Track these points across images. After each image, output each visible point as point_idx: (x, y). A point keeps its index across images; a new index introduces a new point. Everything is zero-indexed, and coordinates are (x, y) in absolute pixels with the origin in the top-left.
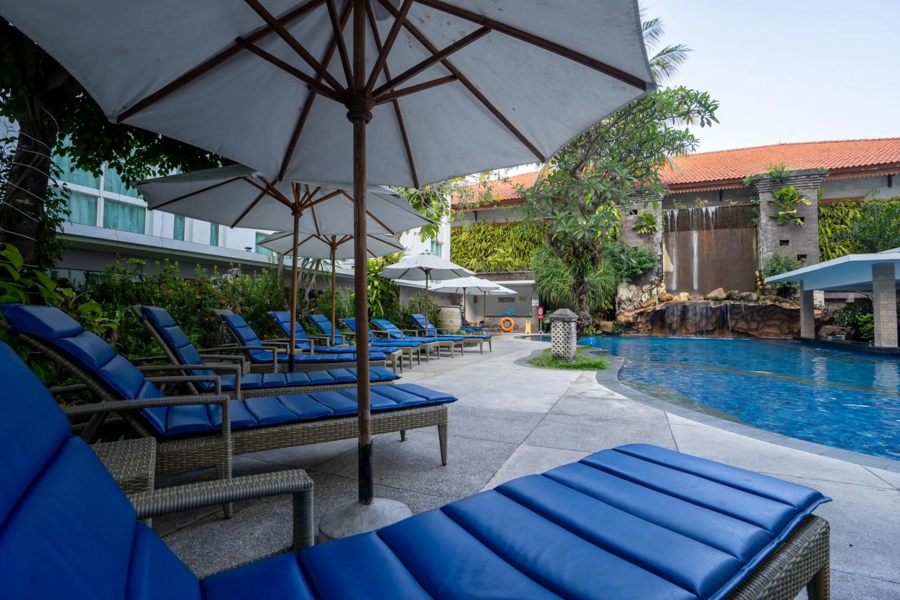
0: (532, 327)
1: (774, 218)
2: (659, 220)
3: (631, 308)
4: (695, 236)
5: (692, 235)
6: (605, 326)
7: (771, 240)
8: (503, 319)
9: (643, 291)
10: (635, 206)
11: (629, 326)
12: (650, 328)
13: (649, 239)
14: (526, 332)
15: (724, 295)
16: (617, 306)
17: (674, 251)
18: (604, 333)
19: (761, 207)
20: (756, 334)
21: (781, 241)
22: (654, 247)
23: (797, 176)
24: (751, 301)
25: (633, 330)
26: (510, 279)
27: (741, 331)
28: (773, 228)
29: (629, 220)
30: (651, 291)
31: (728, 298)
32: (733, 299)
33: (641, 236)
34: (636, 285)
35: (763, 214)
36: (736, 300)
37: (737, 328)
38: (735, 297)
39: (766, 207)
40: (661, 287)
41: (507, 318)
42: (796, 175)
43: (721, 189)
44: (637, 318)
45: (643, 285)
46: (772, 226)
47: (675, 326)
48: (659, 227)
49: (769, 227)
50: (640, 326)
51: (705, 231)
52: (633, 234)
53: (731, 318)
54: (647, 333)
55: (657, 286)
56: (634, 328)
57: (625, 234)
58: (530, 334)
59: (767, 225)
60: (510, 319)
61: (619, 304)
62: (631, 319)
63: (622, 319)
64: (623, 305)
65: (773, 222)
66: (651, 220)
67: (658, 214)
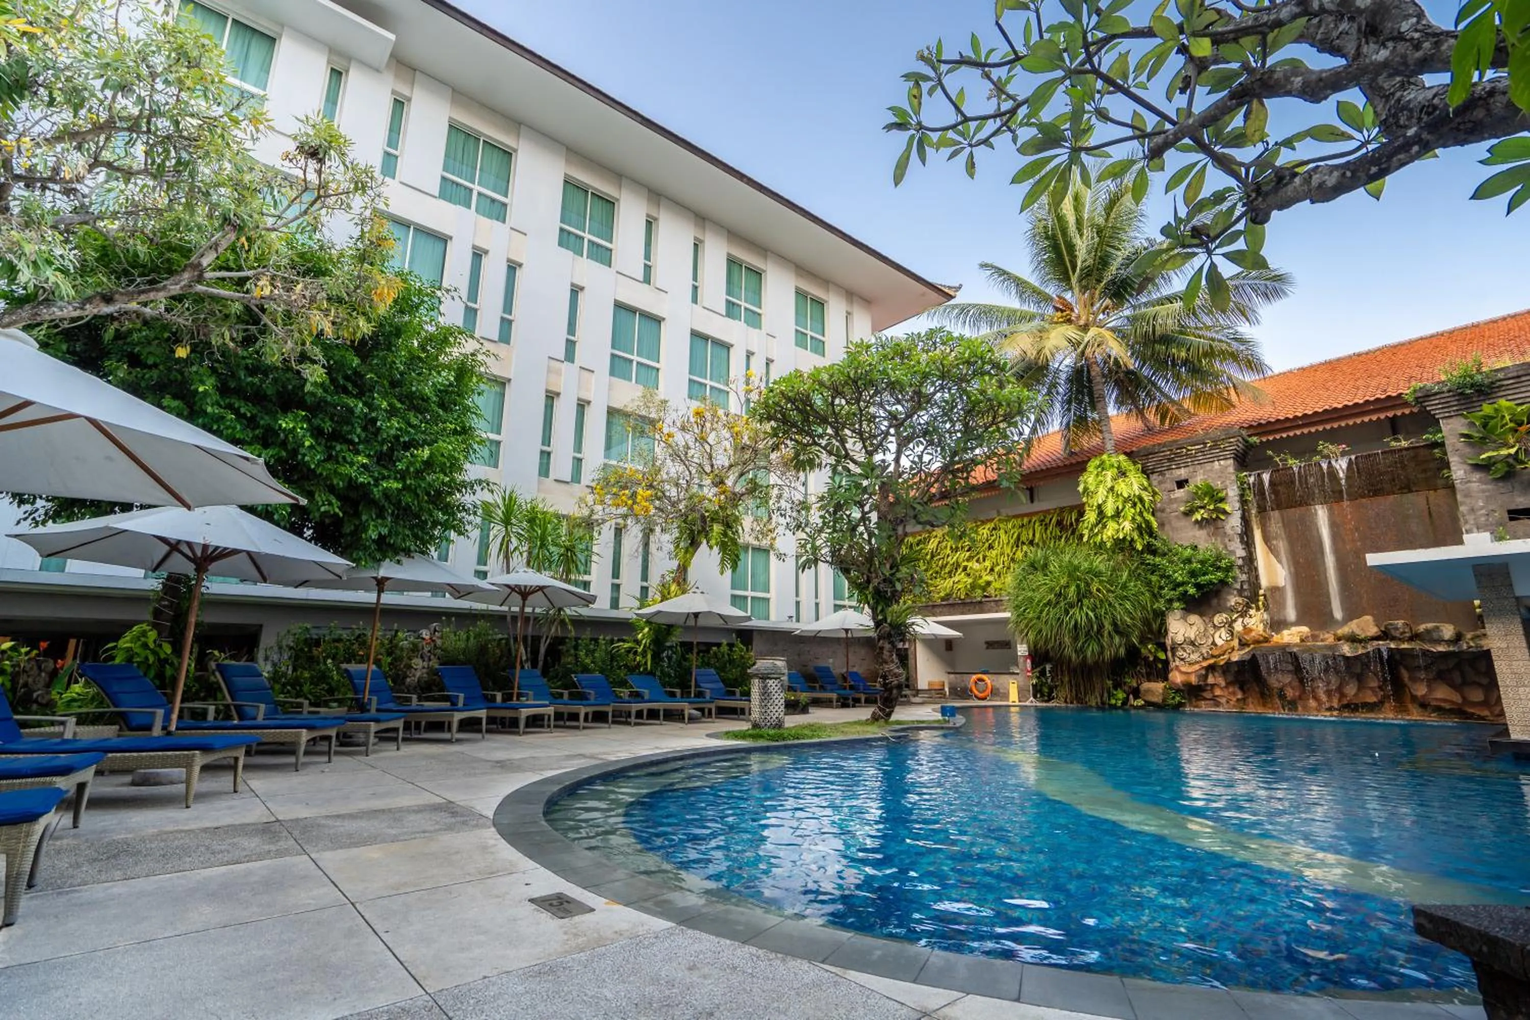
0: (1020, 691)
1: (1483, 467)
2: (1233, 492)
3: (1195, 657)
4: (1322, 515)
5: (1316, 514)
6: (1148, 691)
7: (1483, 512)
8: (974, 677)
9: (1215, 626)
10: (1182, 473)
11: (1194, 692)
12: (1240, 696)
13: (1217, 528)
14: (1011, 699)
15: (1373, 631)
16: (1169, 654)
17: (1282, 545)
18: (1149, 704)
19: (1449, 449)
20: (1486, 713)
21: (1510, 512)
22: (1229, 544)
23: (1519, 377)
24: (1440, 641)
25: (1205, 699)
26: (982, 611)
27: (1447, 706)
28: (1484, 487)
29: (1176, 499)
30: (1230, 624)
31: (1385, 635)
32: (1393, 639)
33: (1200, 524)
34: (1201, 615)
35: (1453, 459)
36: (1402, 640)
37: (1436, 699)
38: (1397, 634)
39: (1459, 446)
40: (1251, 617)
41: (980, 676)
42: (1515, 374)
43: (1395, 416)
44: (1206, 677)
45: (1214, 615)
46: (1480, 481)
47: (1290, 693)
48: (1232, 505)
49: (1475, 486)
50: (1218, 692)
51: (1346, 503)
52: (1184, 523)
53: (1410, 678)
54: (1234, 706)
55: (1241, 616)
56: (1207, 695)
57: (1170, 523)
58: (1017, 703)
59: (1469, 482)
60: (984, 677)
61: (1174, 650)
62: (1194, 680)
63: (1177, 678)
64: (1180, 653)
65: (1483, 475)
66: (1215, 496)
67: (1228, 482)
